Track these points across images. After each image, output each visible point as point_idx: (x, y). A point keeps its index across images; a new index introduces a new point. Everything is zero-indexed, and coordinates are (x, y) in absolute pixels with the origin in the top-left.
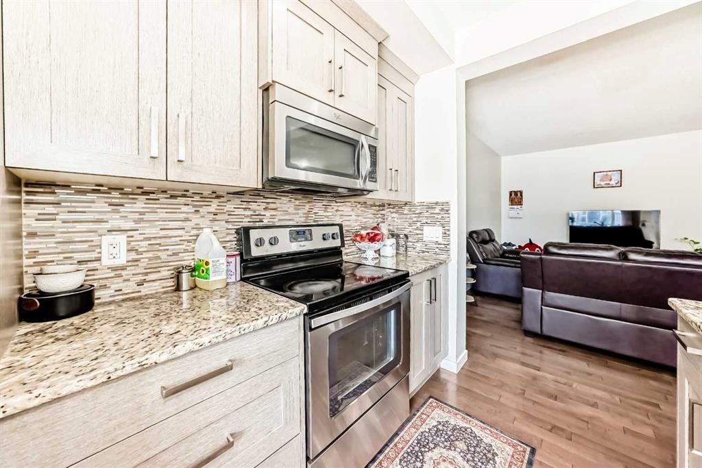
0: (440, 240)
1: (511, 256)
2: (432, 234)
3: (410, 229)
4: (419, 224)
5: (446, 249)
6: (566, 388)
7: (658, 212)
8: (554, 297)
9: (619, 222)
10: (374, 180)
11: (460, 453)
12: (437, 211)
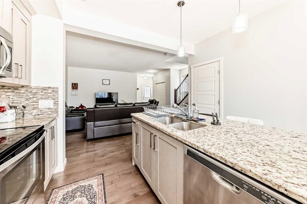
0: (52, 107)
1: (75, 112)
2: (45, 104)
3: (27, 102)
4: (35, 99)
5: (56, 111)
6: (106, 152)
7: (117, 93)
8: (98, 123)
9: (106, 96)
10: (10, 70)
11: (79, 197)
12: (50, 91)
